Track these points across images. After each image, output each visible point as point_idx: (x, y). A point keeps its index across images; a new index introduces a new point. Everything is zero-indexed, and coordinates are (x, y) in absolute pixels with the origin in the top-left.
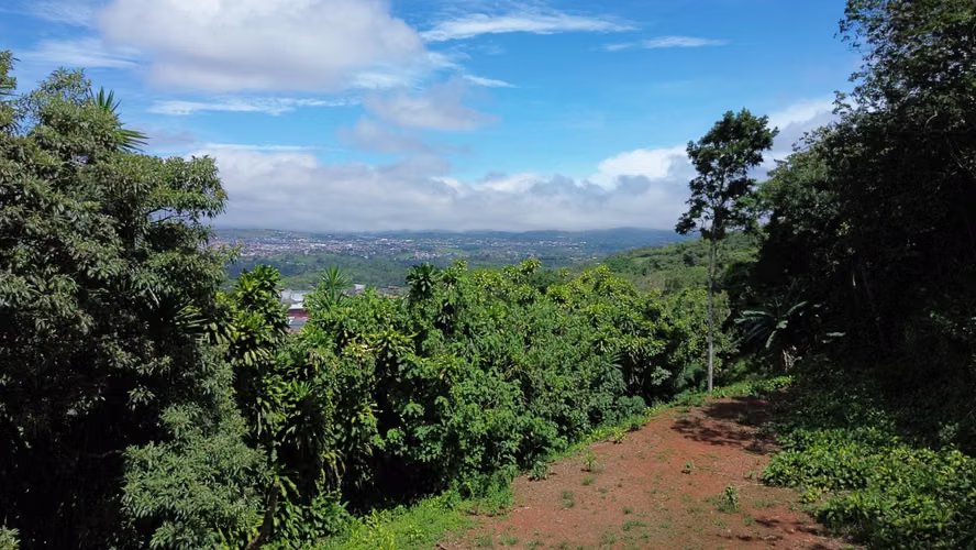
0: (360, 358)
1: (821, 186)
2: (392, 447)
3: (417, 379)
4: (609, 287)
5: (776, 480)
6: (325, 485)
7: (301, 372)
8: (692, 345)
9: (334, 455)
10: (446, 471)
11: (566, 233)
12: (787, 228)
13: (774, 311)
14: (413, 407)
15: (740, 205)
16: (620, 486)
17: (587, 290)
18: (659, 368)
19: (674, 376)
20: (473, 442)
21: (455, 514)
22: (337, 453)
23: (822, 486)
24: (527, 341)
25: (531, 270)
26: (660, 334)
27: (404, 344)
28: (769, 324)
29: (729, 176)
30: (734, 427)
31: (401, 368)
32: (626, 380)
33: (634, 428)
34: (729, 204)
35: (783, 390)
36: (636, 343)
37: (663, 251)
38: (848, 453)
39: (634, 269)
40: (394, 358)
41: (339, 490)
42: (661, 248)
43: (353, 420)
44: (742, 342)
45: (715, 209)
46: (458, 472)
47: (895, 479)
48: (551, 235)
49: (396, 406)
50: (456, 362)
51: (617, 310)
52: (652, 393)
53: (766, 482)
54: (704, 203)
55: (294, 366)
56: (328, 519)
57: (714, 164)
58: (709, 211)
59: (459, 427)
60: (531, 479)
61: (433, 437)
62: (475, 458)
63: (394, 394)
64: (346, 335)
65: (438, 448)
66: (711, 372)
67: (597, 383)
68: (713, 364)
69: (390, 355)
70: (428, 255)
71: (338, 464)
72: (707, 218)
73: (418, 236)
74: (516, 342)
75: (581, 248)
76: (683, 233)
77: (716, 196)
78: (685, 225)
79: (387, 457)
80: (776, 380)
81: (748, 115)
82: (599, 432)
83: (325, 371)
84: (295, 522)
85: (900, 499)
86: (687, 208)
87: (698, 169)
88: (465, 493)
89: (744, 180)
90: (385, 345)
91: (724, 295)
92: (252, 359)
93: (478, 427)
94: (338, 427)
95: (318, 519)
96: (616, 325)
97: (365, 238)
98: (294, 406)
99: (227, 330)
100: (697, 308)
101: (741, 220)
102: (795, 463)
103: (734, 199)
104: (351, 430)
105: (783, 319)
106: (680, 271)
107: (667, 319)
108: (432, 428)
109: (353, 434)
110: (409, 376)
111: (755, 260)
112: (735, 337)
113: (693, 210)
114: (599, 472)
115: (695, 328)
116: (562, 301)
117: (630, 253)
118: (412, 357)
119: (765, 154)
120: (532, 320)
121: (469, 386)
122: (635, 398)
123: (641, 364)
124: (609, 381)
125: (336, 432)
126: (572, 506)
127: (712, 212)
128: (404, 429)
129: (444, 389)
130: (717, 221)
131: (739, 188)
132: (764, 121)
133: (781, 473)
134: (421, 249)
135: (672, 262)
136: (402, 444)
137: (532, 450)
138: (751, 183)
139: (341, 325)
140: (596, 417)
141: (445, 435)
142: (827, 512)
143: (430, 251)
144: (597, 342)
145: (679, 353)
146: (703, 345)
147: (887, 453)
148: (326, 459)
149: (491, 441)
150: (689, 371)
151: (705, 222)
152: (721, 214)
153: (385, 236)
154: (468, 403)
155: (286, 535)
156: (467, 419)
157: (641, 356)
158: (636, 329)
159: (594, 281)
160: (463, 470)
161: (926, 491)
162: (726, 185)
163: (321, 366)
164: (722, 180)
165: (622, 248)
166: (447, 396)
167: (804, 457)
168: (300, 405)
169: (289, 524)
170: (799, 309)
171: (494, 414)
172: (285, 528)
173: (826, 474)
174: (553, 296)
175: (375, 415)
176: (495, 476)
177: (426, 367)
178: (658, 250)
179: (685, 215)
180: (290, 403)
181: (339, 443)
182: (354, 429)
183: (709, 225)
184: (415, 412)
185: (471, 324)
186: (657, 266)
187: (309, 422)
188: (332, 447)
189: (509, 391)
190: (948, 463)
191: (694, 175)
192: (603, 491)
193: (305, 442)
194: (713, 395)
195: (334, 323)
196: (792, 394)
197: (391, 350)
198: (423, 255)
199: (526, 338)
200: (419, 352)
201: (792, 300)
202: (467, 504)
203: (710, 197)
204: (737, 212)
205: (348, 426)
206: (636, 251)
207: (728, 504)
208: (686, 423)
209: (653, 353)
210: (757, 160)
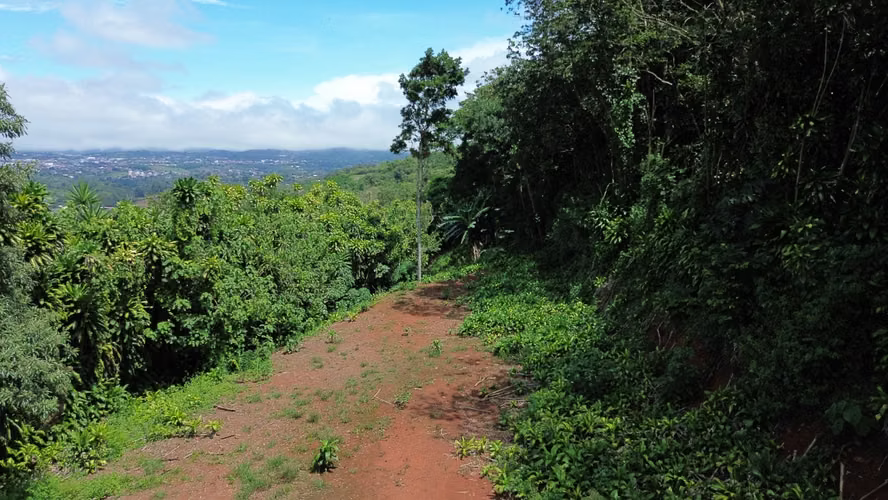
0: (130, 262)
1: (499, 115)
2: (163, 337)
3: (181, 278)
4: (338, 200)
5: (469, 332)
6: (104, 373)
7: (73, 276)
8: (406, 246)
9: (110, 347)
10: (213, 352)
11: (286, 152)
12: (476, 150)
13: (466, 215)
14: (181, 303)
15: (440, 130)
16: (357, 349)
17: (319, 201)
18: (380, 265)
19: (391, 271)
20: (235, 328)
21: (225, 384)
22: (113, 345)
23: (496, 333)
24: (275, 244)
25: (273, 184)
26: (380, 237)
27: (167, 249)
28: (462, 226)
29: (433, 105)
30: (439, 302)
31: (168, 270)
32: (354, 275)
33: (364, 310)
34: (432, 129)
35: (473, 275)
36: (361, 245)
37: (376, 169)
38: (514, 311)
39: (352, 185)
40: (159, 262)
41: (117, 375)
42: (374, 166)
43: (127, 315)
44: (443, 242)
45: (420, 132)
46: (224, 353)
47: (542, 324)
48: (271, 154)
49: (165, 303)
50: (217, 262)
51: (345, 219)
52: (375, 284)
53: (461, 335)
54: (413, 127)
55: (66, 272)
56: (111, 400)
57: (421, 95)
58: (417, 134)
59: (225, 316)
60: (285, 354)
61: (200, 326)
62: (239, 340)
63: (161, 292)
64: (110, 244)
65: (205, 335)
66: (420, 265)
67: (333, 276)
68: (421, 258)
69: (155, 258)
70: (143, 174)
71: (115, 354)
72: (415, 140)
73: (129, 154)
74: (266, 244)
75: (302, 166)
76: (396, 152)
77: (422, 123)
78: (398, 146)
79: (158, 346)
80: (468, 268)
81: (447, 54)
82: (337, 315)
83: (103, 272)
84: (80, 405)
85: (544, 335)
86: (399, 131)
87: (408, 99)
88: (232, 368)
89: (443, 109)
90: (150, 249)
91: (428, 205)
92: (39, 264)
93: (240, 315)
94: (113, 323)
95: (101, 401)
96: (345, 231)
97: (68, 157)
98: (72, 305)
99: (13, 241)
100: (407, 215)
101: (442, 143)
102: (480, 320)
103: (437, 125)
104: (125, 324)
105: (473, 221)
106: (391, 186)
107: (384, 225)
108: (198, 319)
109: (127, 327)
110: (175, 276)
111: (452, 175)
112: (437, 239)
113: (404, 133)
114: (339, 342)
115: (406, 231)
116: (301, 211)
117: (348, 171)
118: (177, 260)
119: (458, 88)
120: (279, 226)
121: (230, 281)
122: (362, 289)
123: (366, 261)
124: (341, 275)
125: (111, 327)
126: (321, 367)
127: (419, 135)
128: (173, 321)
129: (207, 285)
130: (423, 144)
131: (439, 116)
132: (459, 60)
133: (471, 328)
134: (135, 168)
135: (384, 178)
136: (171, 334)
137: (283, 333)
138: (449, 112)
139: (104, 235)
140: (331, 305)
141: (212, 323)
142: (499, 349)
143: (144, 169)
144: (332, 243)
145: (395, 252)
146: (414, 245)
147: (538, 308)
148: (104, 351)
149: (252, 325)
150: (403, 267)
151: (413, 144)
152: (426, 137)
153: (92, 154)
154: (230, 296)
155: (74, 416)
156: (230, 309)
157: (366, 255)
158: (361, 234)
159: (324, 194)
160: (228, 351)
161: (560, 327)
162: (429, 113)
163: (98, 269)
164: (427, 108)
165: (339, 166)
166: (210, 290)
167: (486, 315)
168: (77, 305)
169: (75, 407)
170: (484, 213)
171: (253, 303)
172: (72, 411)
173: (500, 324)
174: (293, 206)
175: (147, 310)
176: (257, 352)
177: (191, 268)
178: (372, 168)
179: (398, 137)
180: (69, 303)
181: (114, 337)
182: (128, 324)
183: (416, 146)
184: (184, 306)
185: (225, 231)
186: (371, 183)
187: (89, 318)
188: (108, 340)
189: (263, 284)
190: (574, 310)
191: (405, 102)
192: (342, 354)
193: (85, 335)
194: (423, 281)
195: (96, 234)
196: (479, 277)
197: (156, 254)
198: (138, 173)
199: (274, 242)
200: (182, 256)
201: (479, 206)
202: (234, 376)
203: (417, 123)
204: (437, 135)
205: (122, 321)
206: (353, 169)
207: (435, 351)
208: (402, 303)
209: (375, 252)
210: (452, 93)
